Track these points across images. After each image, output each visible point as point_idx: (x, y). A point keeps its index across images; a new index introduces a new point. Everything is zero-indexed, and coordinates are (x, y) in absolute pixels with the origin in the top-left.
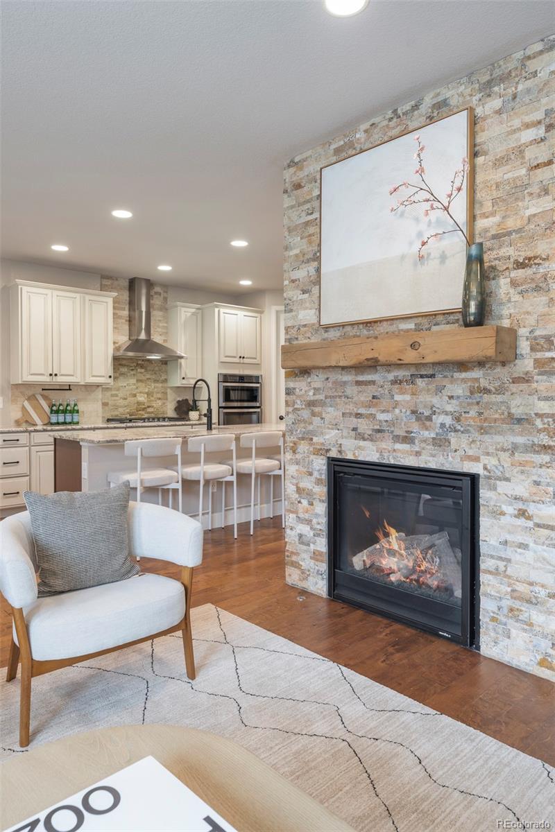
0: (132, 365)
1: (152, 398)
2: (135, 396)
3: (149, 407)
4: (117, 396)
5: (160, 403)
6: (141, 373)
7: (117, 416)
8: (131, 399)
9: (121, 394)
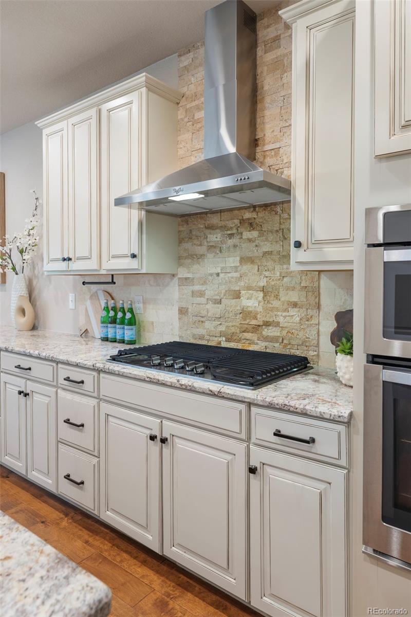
0: (230, 224)
1: (276, 303)
2: (237, 295)
3: (267, 324)
4: (201, 294)
5: (295, 315)
6: (250, 240)
7: (201, 338)
8: (229, 303)
9: (210, 292)
